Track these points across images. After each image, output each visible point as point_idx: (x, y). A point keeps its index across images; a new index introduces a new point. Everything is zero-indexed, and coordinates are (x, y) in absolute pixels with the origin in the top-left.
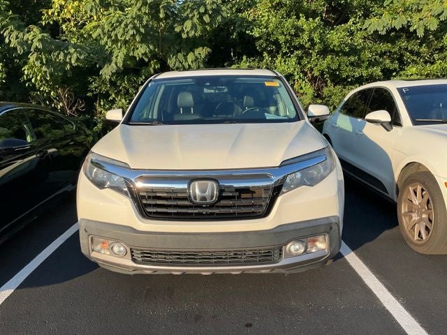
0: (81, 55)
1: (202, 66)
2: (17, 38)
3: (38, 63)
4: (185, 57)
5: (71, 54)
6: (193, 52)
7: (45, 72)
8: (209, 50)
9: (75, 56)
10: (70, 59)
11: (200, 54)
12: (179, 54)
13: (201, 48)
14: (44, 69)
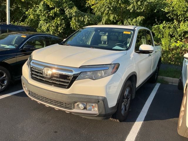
0: (89, 18)
1: (138, 25)
2: (69, 11)
3: (74, 21)
4: (132, 20)
5: (86, 18)
6: (136, 18)
7: (77, 25)
8: (143, 17)
9: (87, 19)
10: (85, 20)
11: (139, 19)
12: (129, 19)
13: (140, 17)
14: (77, 23)
